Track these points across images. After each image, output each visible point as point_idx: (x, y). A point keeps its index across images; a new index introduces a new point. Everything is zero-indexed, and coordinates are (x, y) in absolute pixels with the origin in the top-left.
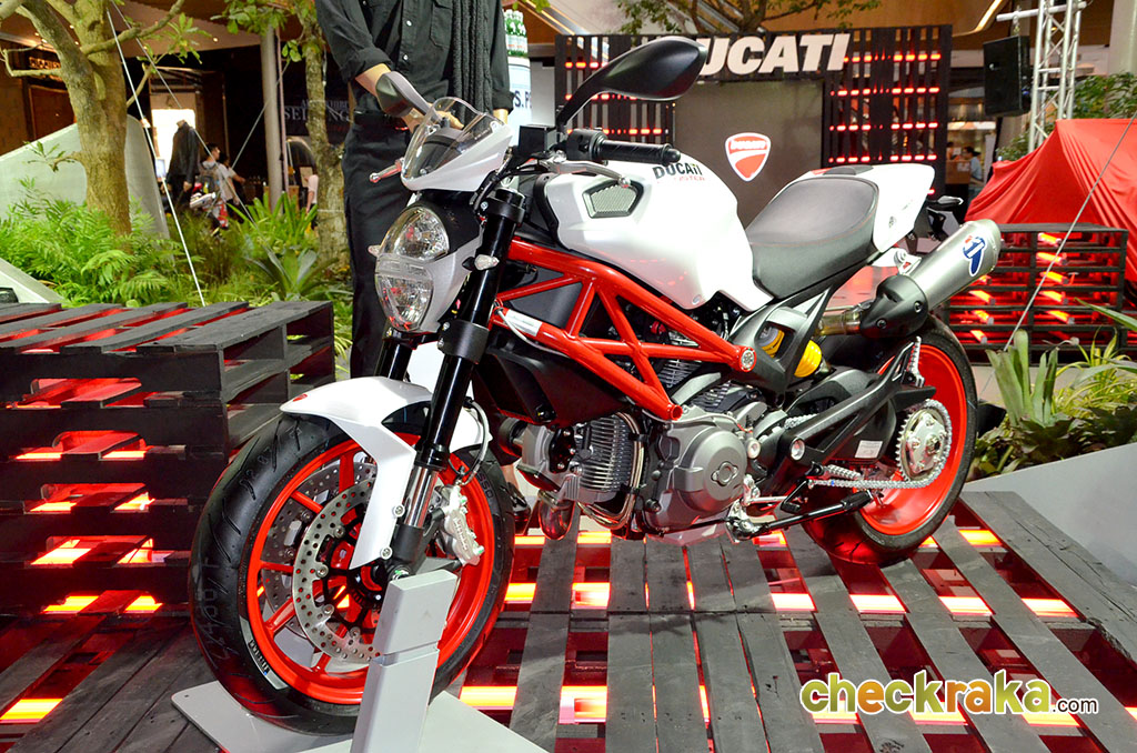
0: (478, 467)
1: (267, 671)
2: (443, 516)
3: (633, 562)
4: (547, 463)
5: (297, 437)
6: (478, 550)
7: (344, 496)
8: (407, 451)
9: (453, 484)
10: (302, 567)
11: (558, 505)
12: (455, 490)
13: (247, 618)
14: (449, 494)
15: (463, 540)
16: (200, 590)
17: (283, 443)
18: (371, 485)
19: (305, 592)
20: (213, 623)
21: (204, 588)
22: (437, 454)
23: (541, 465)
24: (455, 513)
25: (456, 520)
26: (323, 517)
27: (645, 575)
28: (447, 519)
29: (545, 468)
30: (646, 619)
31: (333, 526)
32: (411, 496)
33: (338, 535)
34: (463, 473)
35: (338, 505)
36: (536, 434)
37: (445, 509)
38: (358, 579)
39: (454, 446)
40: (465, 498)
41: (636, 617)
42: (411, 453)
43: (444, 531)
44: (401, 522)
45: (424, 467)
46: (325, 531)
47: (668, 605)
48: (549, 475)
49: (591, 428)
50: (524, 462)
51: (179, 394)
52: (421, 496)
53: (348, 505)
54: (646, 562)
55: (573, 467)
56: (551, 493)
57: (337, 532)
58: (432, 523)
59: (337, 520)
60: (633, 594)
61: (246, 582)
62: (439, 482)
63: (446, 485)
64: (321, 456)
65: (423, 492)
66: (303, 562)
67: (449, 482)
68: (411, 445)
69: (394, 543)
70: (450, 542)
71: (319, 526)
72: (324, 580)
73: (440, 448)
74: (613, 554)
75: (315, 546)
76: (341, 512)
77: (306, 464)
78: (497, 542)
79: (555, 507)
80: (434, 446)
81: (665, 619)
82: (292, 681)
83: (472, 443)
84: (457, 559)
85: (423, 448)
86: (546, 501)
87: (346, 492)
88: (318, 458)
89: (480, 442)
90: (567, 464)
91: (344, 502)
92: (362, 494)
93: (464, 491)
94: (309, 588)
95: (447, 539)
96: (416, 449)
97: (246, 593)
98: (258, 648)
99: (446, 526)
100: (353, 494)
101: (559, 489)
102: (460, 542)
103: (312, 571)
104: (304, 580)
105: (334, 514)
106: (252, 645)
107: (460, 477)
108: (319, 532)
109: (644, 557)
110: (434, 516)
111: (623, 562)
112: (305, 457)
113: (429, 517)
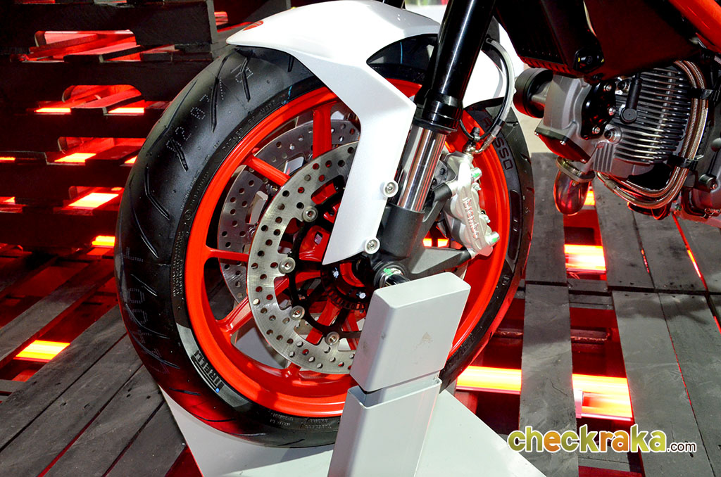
0: (497, 129)
1: (220, 387)
2: (450, 195)
3: (624, 227)
4: (578, 125)
5: (246, 81)
6: (492, 238)
7: (316, 167)
8: (403, 104)
9: (463, 151)
10: (259, 260)
11: (582, 177)
12: (466, 160)
13: (189, 325)
14: (458, 165)
15: (473, 226)
16: (124, 287)
17: (225, 89)
18: (352, 151)
19: (265, 294)
20: (143, 330)
21: (128, 287)
22: (445, 109)
23: (570, 128)
24: (466, 191)
25: (466, 200)
26: (286, 194)
27: (641, 244)
28: (455, 198)
29: (574, 133)
30: (656, 299)
31: (300, 206)
32: (407, 168)
33: (308, 219)
34: (477, 138)
35: (308, 178)
36: (566, 89)
37: (452, 186)
38: (336, 274)
39: (469, 99)
40: (478, 171)
41: (642, 294)
42: (409, 108)
43: (450, 214)
44: (392, 203)
45: (426, 127)
46: (291, 213)
47: (677, 283)
48: (579, 141)
49: (641, 81)
50: (546, 123)
51: (172, 48)
52: (421, 169)
53: (321, 178)
54: (637, 229)
55: (609, 132)
56: (575, 164)
57: (307, 213)
58: (435, 204)
59: (306, 198)
60: (633, 265)
61: (184, 280)
62: (445, 149)
63: (453, 153)
64: (283, 109)
65: (423, 163)
66: (261, 254)
67: (459, 149)
68: (408, 96)
69: (383, 231)
70: (457, 228)
71: (282, 207)
72: (290, 276)
73: (450, 101)
74: (601, 218)
75: (277, 232)
76: (311, 188)
77: (260, 120)
78: (513, 224)
79: (578, 180)
80: (441, 98)
81: (678, 299)
82: (254, 396)
83: (490, 96)
84: (464, 249)
85: (424, 100)
86: (566, 172)
87: (318, 161)
88: (277, 112)
89: (502, 95)
90: (602, 128)
91: (316, 174)
92: (341, 163)
93: (478, 161)
94: (270, 286)
95: (452, 223)
96: (415, 102)
97: (184, 295)
98: (207, 360)
99: (452, 207)
100: (328, 164)
101: (587, 158)
102: (469, 229)
103: (274, 265)
104: (263, 277)
105: (301, 190)
106: (198, 357)
107: (473, 142)
108: (283, 214)
109: (635, 223)
110: (438, 194)
111: (614, 227)
112: (257, 110)
113: (431, 196)
